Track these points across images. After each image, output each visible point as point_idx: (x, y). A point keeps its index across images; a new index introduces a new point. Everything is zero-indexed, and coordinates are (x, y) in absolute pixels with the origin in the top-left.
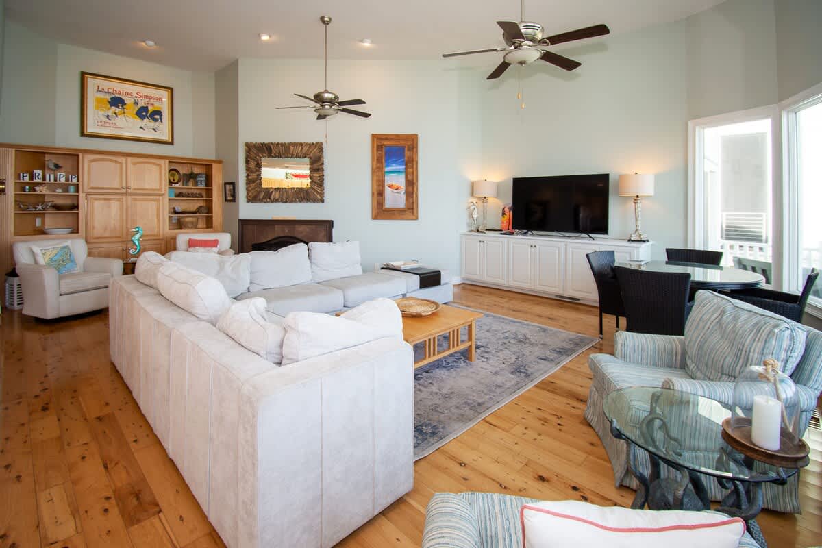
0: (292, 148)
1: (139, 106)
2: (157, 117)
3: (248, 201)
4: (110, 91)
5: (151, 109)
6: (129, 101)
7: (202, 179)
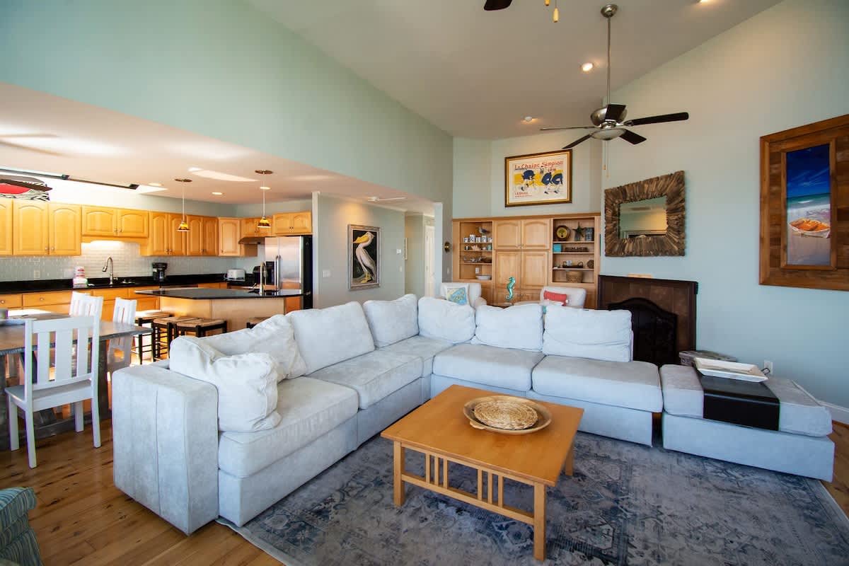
0: (646, 186)
1: (545, 173)
2: (559, 180)
3: (606, 255)
4: (524, 166)
5: (553, 174)
6: (536, 172)
7: (589, 233)
